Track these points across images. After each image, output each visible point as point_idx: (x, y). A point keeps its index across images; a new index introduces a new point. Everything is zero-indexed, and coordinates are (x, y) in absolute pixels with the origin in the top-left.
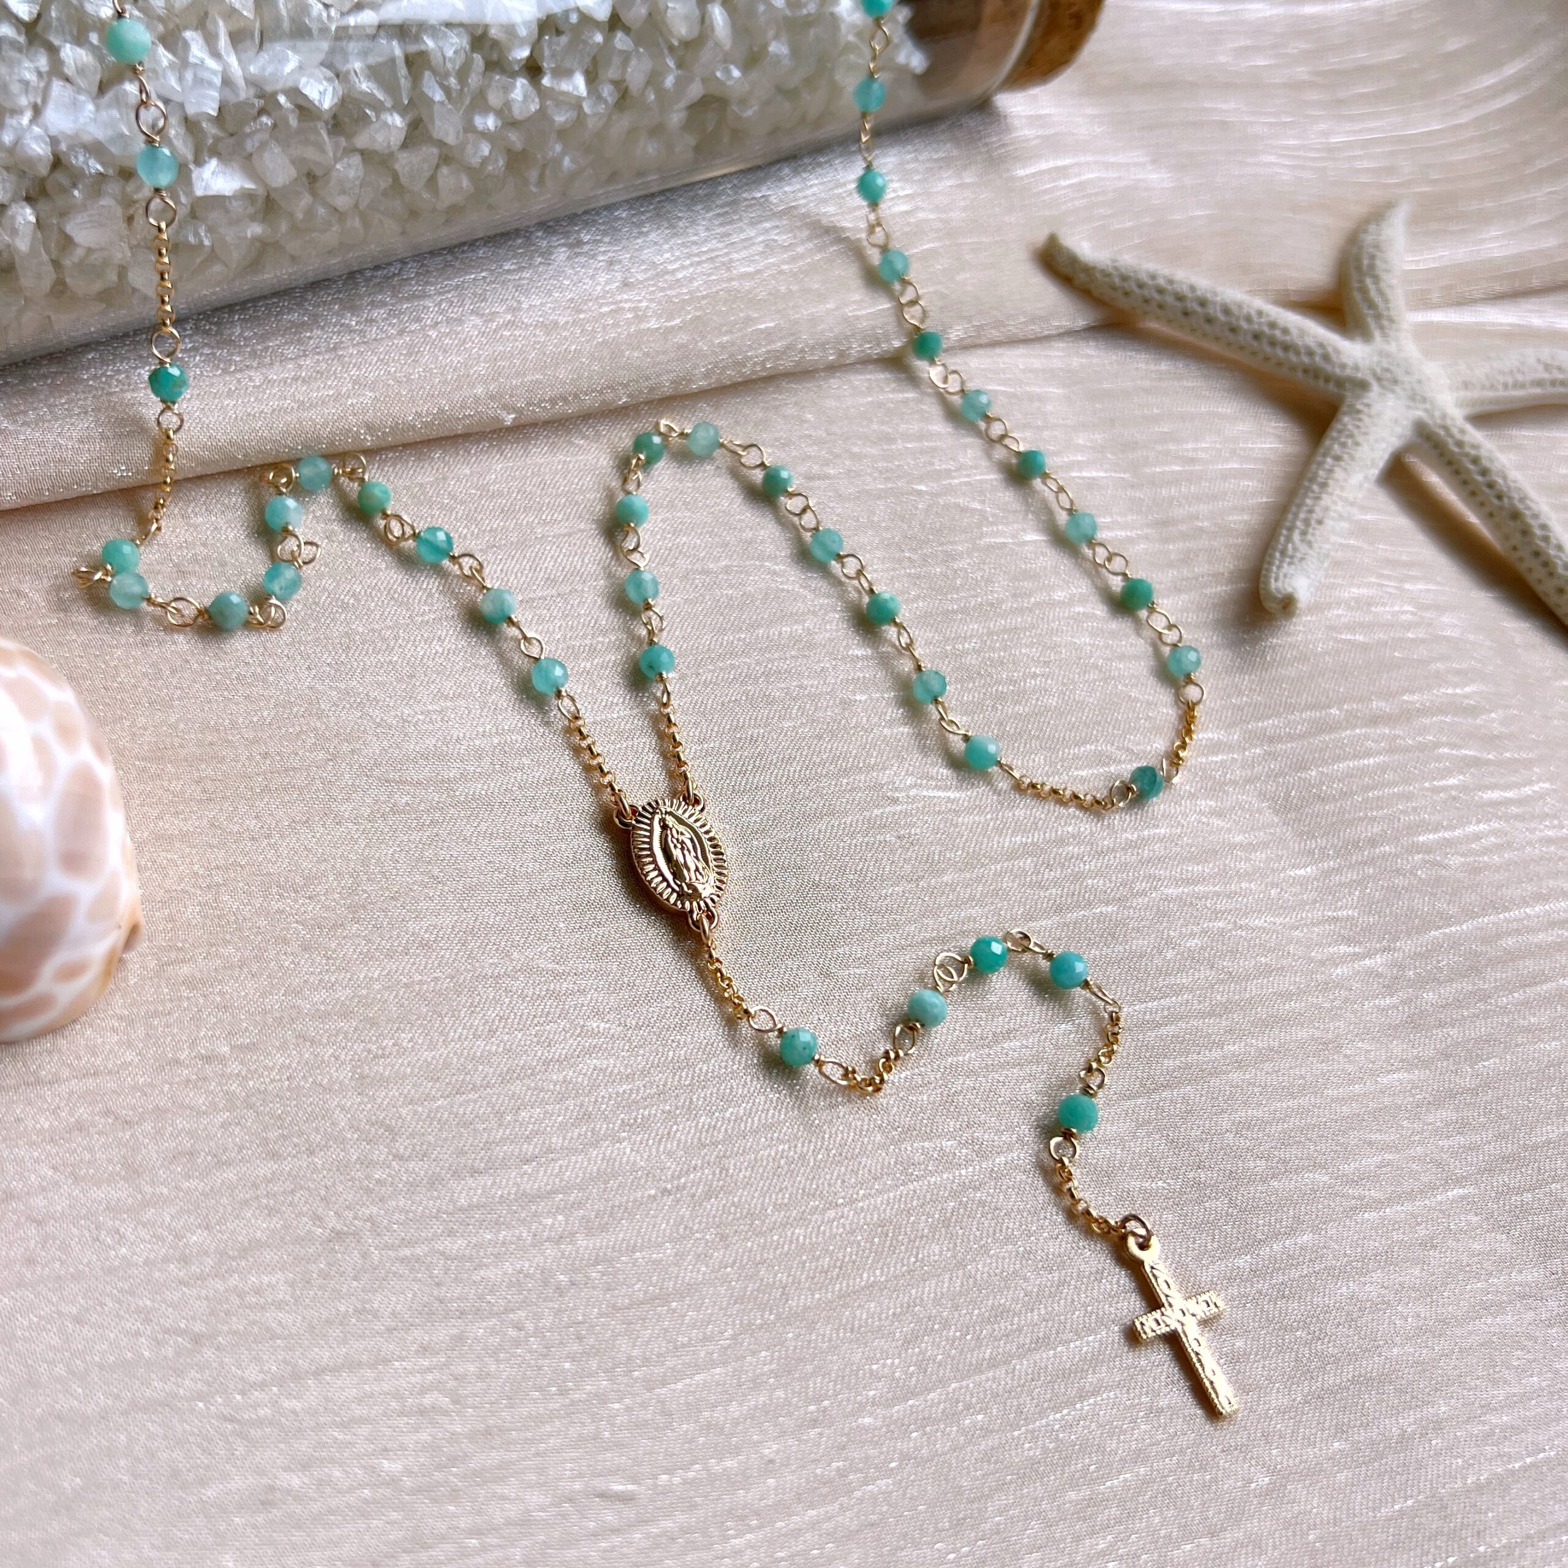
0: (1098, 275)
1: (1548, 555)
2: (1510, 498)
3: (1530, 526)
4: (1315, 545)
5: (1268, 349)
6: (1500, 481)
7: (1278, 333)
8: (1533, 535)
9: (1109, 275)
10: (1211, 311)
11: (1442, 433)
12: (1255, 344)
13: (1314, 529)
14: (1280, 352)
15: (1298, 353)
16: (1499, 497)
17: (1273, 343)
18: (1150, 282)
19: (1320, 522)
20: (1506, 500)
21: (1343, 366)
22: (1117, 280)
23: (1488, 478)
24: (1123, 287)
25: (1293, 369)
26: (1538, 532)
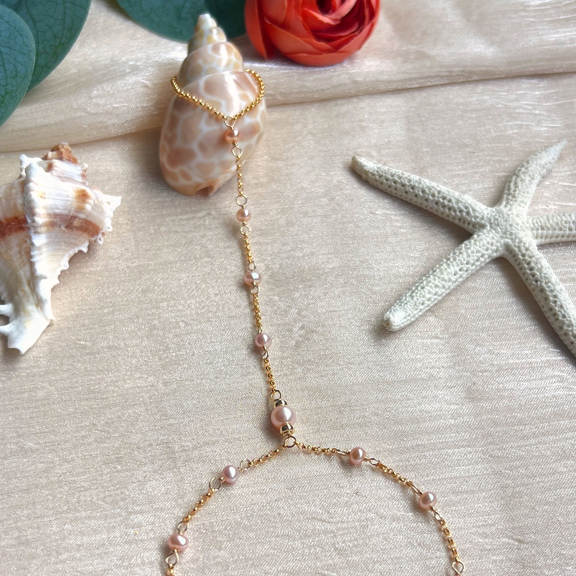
0: (370, 175)
1: (555, 310)
2: (541, 282)
3: (548, 296)
4: (415, 298)
5: (442, 209)
6: (538, 273)
7: (446, 202)
8: (550, 299)
9: (374, 175)
10: (417, 191)
11: (517, 250)
12: (436, 206)
13: (418, 291)
14: (447, 211)
15: (455, 211)
16: (537, 281)
17: (444, 206)
18: (391, 178)
19: (423, 288)
20: (539, 283)
21: (476, 217)
22: (377, 177)
23: (533, 272)
24: (379, 180)
25: (454, 218)
26: (551, 298)
